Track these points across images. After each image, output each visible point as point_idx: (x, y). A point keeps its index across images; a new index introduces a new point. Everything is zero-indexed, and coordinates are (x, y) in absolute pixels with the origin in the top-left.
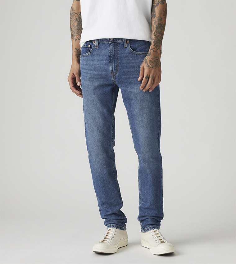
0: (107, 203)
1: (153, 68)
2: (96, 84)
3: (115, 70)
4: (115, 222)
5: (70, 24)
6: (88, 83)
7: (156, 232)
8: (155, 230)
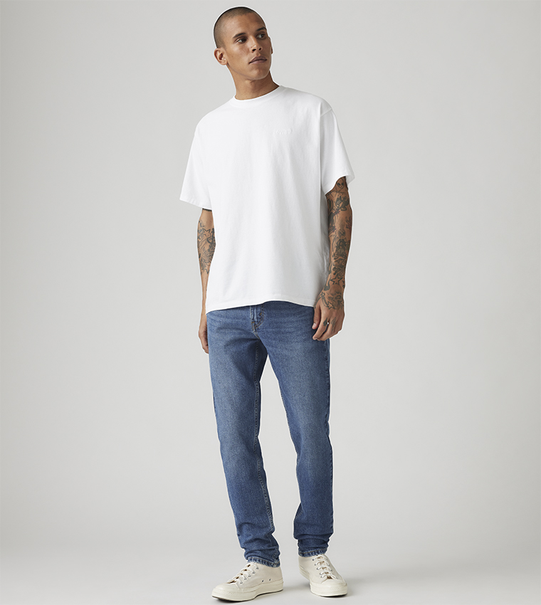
0: (248, 523)
1: (334, 308)
2: (229, 337)
3: (257, 318)
4: (260, 554)
5: (198, 247)
6: (216, 336)
7: (322, 560)
8: (319, 556)
